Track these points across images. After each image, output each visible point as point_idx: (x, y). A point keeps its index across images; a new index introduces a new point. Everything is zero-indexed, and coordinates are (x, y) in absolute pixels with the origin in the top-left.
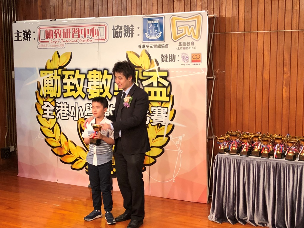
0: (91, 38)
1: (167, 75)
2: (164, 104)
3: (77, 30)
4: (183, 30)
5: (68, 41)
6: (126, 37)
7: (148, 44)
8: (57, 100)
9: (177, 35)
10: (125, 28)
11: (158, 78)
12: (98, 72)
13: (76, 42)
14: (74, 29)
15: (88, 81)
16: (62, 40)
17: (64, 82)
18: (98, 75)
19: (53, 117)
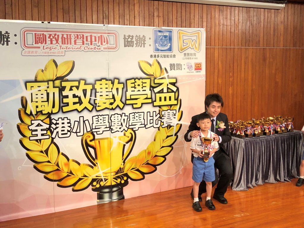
0: (99, 46)
1: (175, 82)
2: (172, 107)
3: (80, 36)
4: (187, 43)
5: (68, 49)
6: (138, 47)
7: (158, 54)
8: (53, 117)
9: (183, 47)
10: (137, 38)
11: (168, 85)
12: (107, 82)
13: (79, 50)
14: (76, 35)
15: (96, 92)
16: (61, 46)
17: (63, 95)
18: (108, 84)
19: (48, 137)
